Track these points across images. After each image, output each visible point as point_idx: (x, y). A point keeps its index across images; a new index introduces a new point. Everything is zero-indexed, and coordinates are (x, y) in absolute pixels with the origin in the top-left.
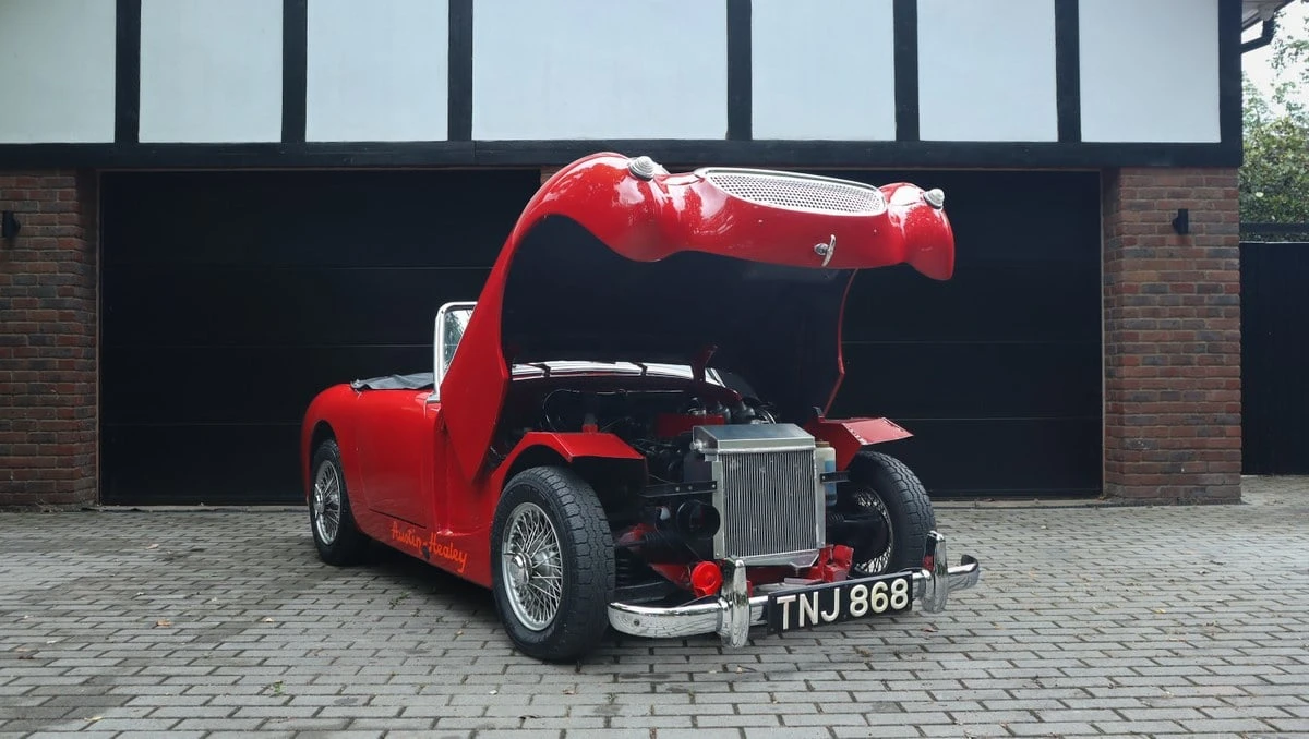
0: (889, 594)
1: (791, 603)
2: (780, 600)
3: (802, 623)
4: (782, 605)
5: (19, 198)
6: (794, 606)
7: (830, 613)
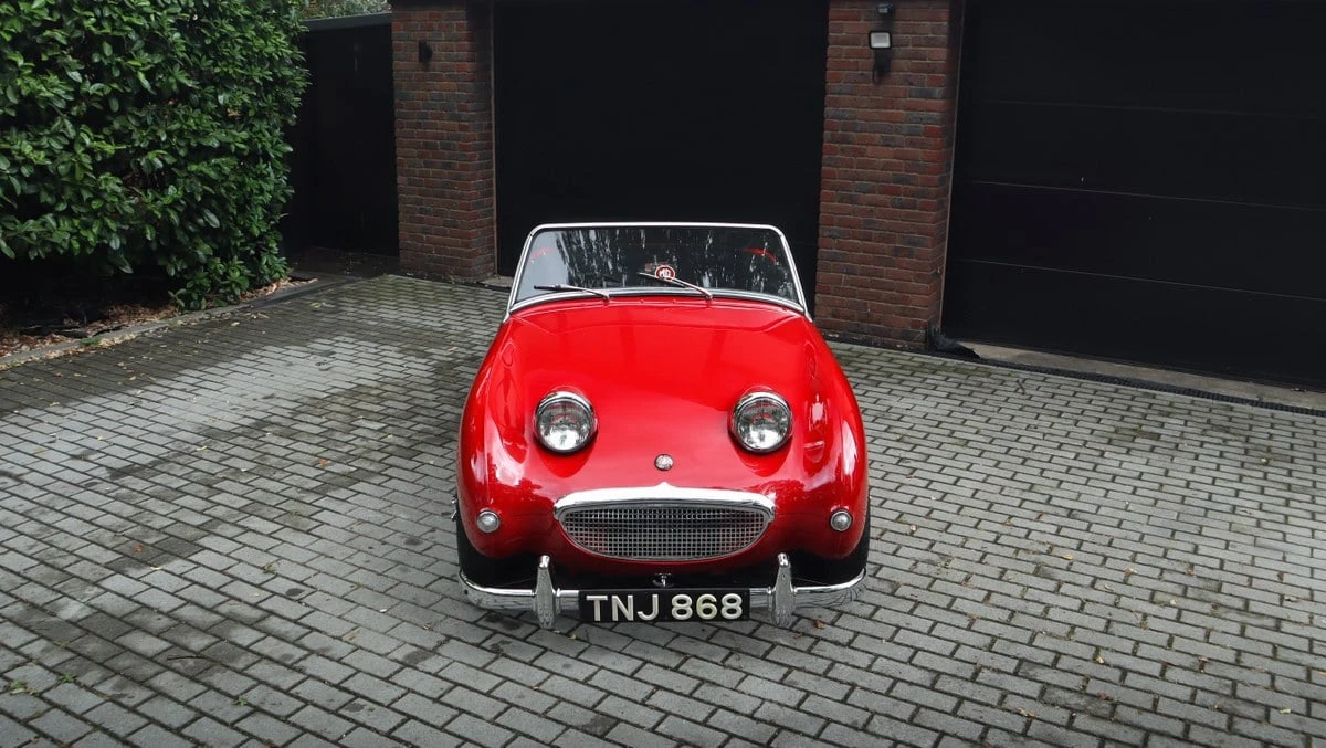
0: (719, 605)
1: (602, 602)
2: (589, 597)
3: (615, 617)
4: (592, 602)
5: (430, 29)
6: (606, 606)
7: (648, 612)
